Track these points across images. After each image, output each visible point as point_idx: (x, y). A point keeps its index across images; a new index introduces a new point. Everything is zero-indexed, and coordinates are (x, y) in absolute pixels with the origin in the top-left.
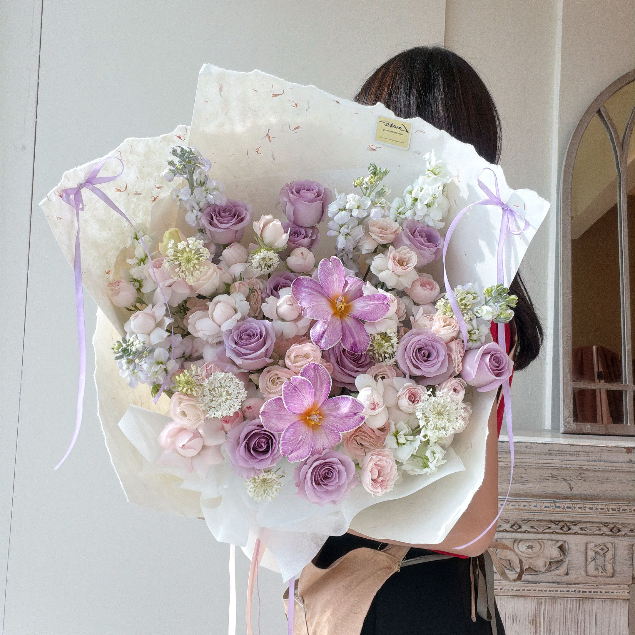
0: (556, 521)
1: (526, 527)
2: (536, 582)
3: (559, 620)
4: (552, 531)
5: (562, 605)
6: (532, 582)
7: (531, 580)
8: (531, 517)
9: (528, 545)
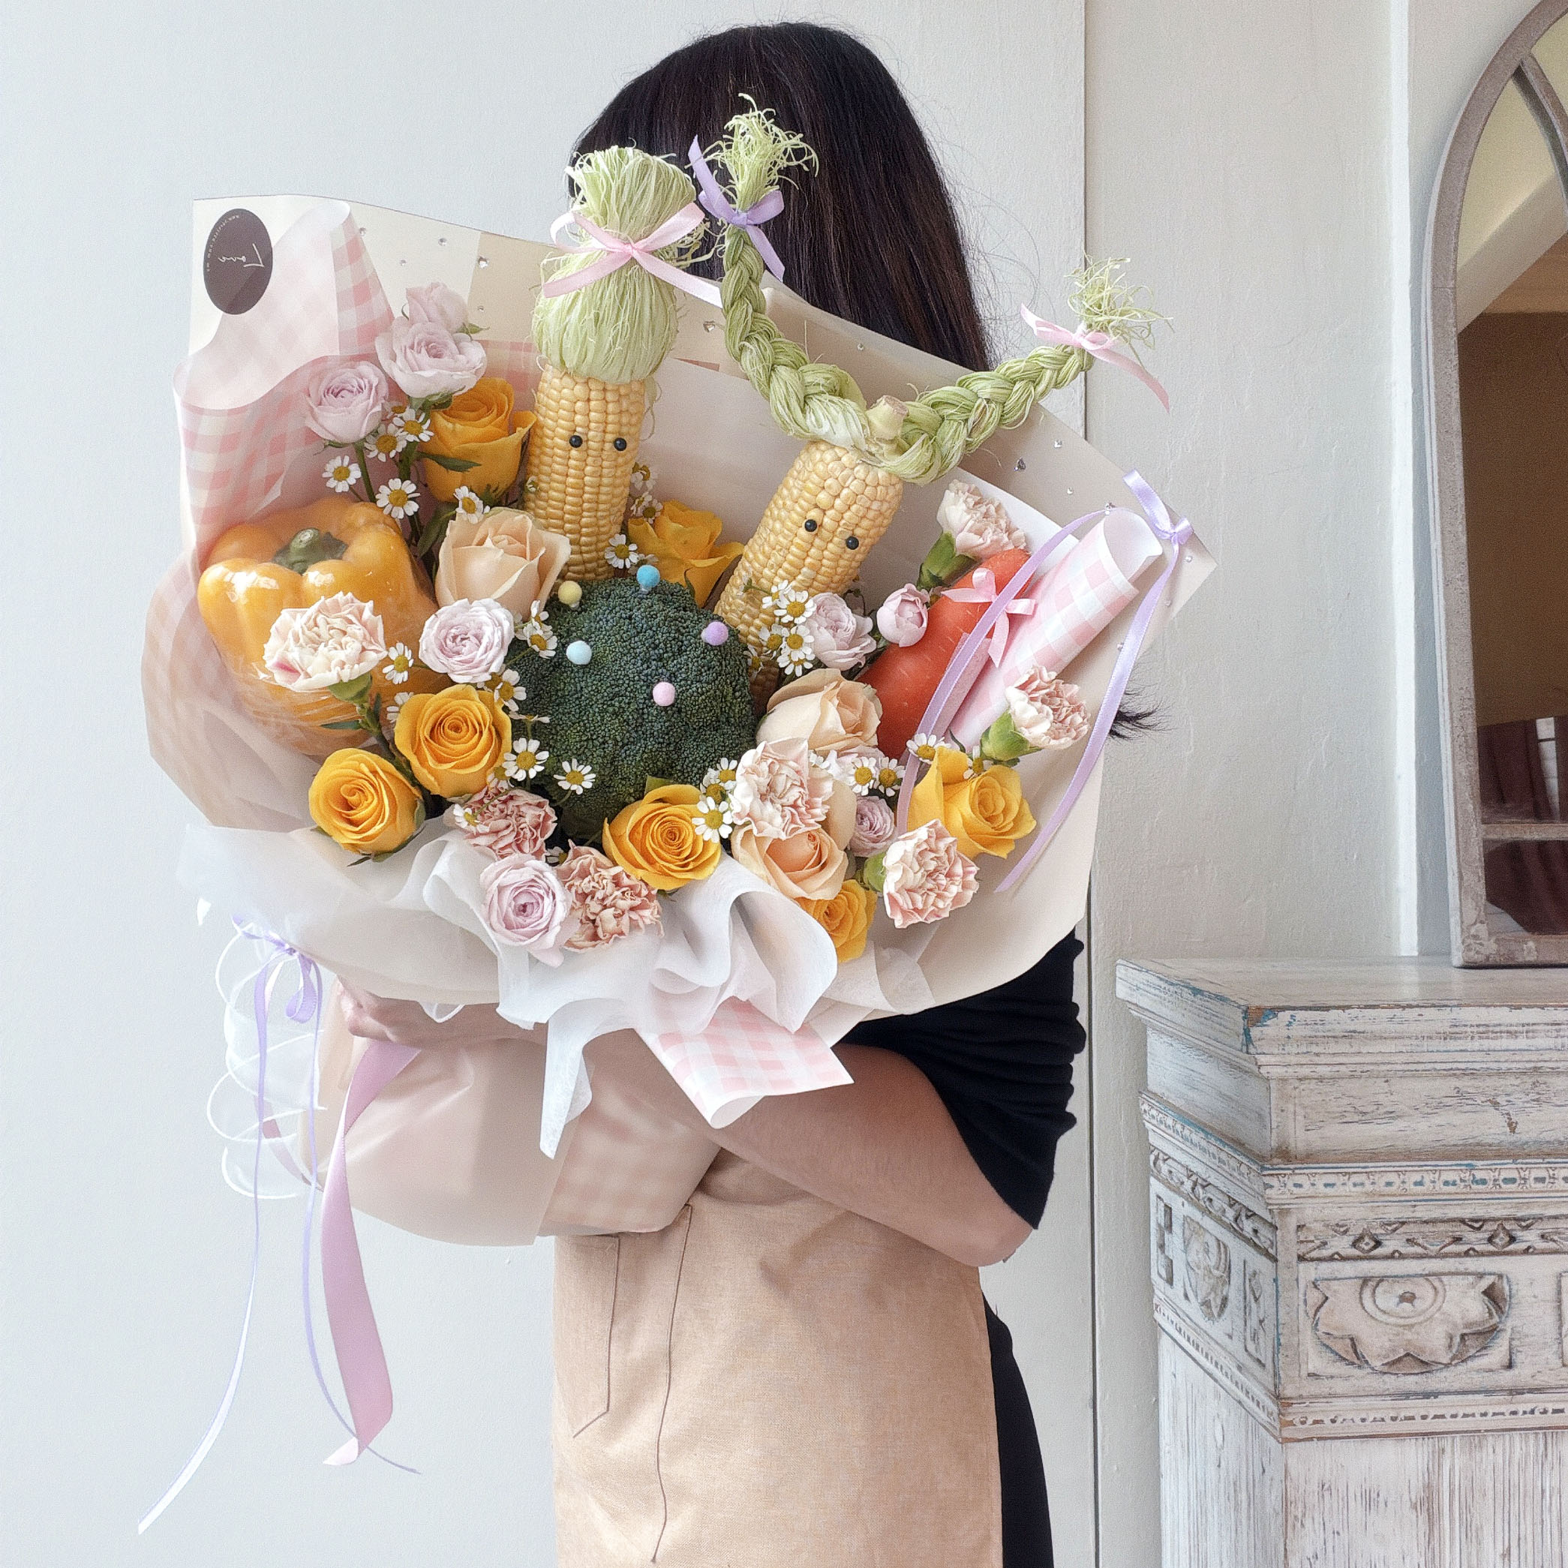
0: (1477, 1221)
1: (1393, 1242)
2: (1426, 1395)
3: (1490, 1494)
4: (1465, 1248)
5: (1499, 1450)
6: (1416, 1394)
7: (1414, 1388)
8: (1406, 1214)
9: (1401, 1292)
